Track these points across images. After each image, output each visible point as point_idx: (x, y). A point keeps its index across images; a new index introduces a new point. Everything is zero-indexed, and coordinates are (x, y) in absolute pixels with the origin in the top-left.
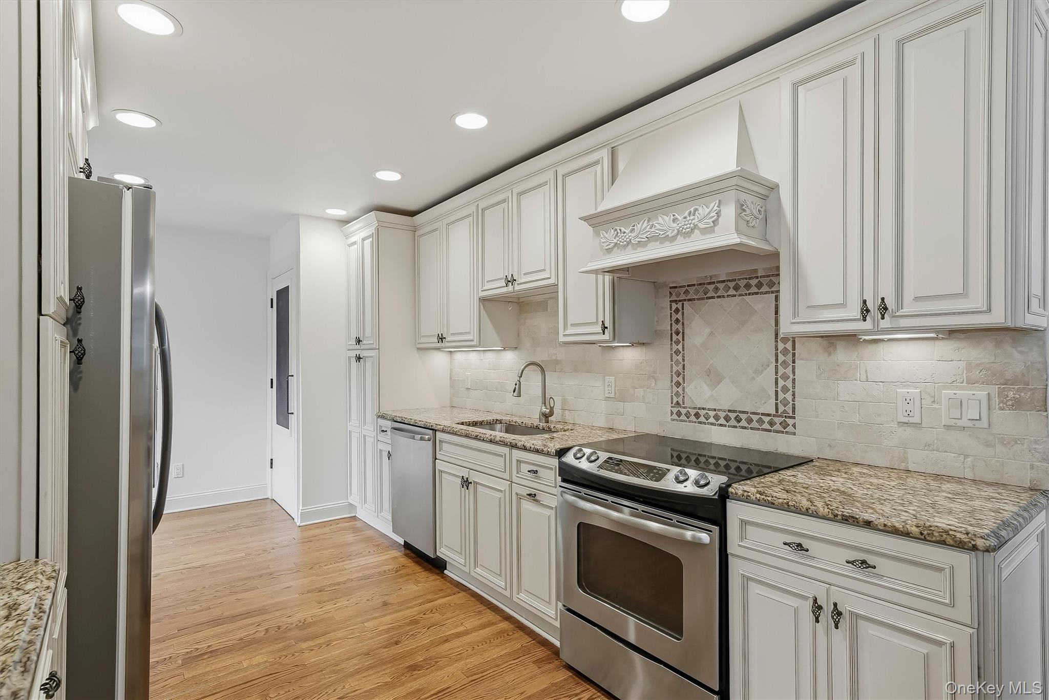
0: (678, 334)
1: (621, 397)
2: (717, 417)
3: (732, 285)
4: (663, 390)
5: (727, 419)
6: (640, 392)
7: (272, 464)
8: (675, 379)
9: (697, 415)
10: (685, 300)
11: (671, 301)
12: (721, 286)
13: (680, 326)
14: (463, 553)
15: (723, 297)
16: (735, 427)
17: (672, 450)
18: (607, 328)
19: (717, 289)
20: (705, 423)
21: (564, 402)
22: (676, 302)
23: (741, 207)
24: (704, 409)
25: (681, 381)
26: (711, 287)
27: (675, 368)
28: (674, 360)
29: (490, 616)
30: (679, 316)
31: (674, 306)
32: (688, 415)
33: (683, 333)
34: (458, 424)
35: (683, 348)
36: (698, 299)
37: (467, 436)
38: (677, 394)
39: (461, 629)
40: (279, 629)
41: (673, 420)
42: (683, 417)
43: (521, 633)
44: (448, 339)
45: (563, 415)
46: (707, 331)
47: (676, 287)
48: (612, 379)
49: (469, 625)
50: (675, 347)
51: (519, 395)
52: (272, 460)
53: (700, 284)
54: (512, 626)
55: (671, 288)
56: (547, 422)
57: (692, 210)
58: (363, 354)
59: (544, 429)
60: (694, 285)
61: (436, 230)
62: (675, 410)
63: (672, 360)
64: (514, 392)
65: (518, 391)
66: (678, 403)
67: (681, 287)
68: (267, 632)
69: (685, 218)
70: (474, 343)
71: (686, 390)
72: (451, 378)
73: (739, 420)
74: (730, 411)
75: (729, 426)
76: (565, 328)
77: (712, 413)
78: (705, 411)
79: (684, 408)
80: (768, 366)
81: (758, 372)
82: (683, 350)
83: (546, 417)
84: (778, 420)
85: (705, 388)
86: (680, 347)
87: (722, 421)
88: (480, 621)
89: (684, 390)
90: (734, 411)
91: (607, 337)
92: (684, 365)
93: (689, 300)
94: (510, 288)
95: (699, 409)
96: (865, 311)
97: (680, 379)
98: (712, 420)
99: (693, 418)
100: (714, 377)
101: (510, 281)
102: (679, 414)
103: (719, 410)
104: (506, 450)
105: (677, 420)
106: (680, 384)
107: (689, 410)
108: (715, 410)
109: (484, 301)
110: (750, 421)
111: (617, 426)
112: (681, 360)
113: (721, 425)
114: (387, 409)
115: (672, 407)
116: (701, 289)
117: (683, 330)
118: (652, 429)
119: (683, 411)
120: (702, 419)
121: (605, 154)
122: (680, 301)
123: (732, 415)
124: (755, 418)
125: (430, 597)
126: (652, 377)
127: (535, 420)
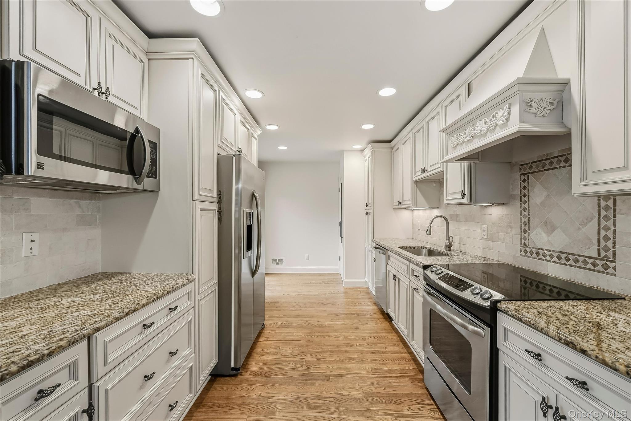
0: (525, 196)
1: (490, 238)
2: (551, 256)
3: (562, 159)
4: (515, 236)
5: (559, 258)
6: (501, 236)
7: (340, 258)
8: (523, 227)
9: (538, 254)
10: (530, 173)
11: (521, 175)
12: (555, 160)
13: (526, 191)
14: (395, 313)
15: (557, 168)
16: (566, 265)
17: (521, 276)
18: (466, 195)
19: (552, 163)
20: (543, 260)
21: (461, 239)
22: (524, 174)
23: (527, 104)
24: (542, 249)
25: (527, 229)
26: (547, 162)
27: (524, 220)
28: (523, 215)
29: (402, 348)
30: (526, 184)
31: (523, 178)
32: (531, 253)
33: (529, 196)
34: (399, 247)
35: (529, 206)
36: (539, 172)
38: (525, 238)
39: (384, 350)
40: (312, 325)
41: (522, 255)
42: (528, 254)
43: (413, 362)
44: (403, 203)
45: (460, 247)
46: (545, 193)
47: (524, 165)
48: (485, 226)
49: (388, 349)
50: (523, 206)
51: (430, 234)
52: (340, 257)
53: (540, 161)
54: (410, 357)
55: (521, 165)
56: (450, 250)
57: (494, 114)
58: (368, 211)
59: (445, 254)
60: (536, 162)
61: (398, 148)
62: (523, 249)
63: (521, 215)
64: (427, 232)
65: (429, 232)
66: (525, 244)
67: (527, 164)
68: (308, 325)
69: (491, 120)
70: (411, 205)
71: (530, 235)
72: (412, 224)
73: (568, 260)
74: (561, 252)
75: (561, 264)
76: (447, 196)
77: (548, 253)
78: (543, 251)
79: (529, 248)
80: (592, 219)
81: (583, 224)
82: (529, 208)
83: (449, 247)
84: (600, 263)
85: (544, 234)
86: (526, 206)
87: (555, 259)
88: (395, 350)
89: (529, 235)
90: (565, 253)
91: (465, 200)
92: (529, 218)
93: (533, 173)
94: (424, 175)
95: (539, 249)
97: (527, 228)
98: (548, 258)
99: (535, 255)
100: (550, 228)
101: (424, 171)
102: (526, 252)
103: (553, 251)
104: (408, 263)
105: (524, 256)
106: (526, 231)
107: (532, 249)
108: (550, 251)
109: (416, 183)
110: (577, 261)
111: (490, 256)
112: (527, 215)
113: (555, 262)
115: (521, 246)
116: (541, 164)
117: (529, 194)
118: (509, 260)
119: (529, 250)
120: (541, 256)
121: (464, 89)
122: (526, 174)
123: (563, 256)
124: (581, 259)
126: (509, 226)
127: (442, 249)
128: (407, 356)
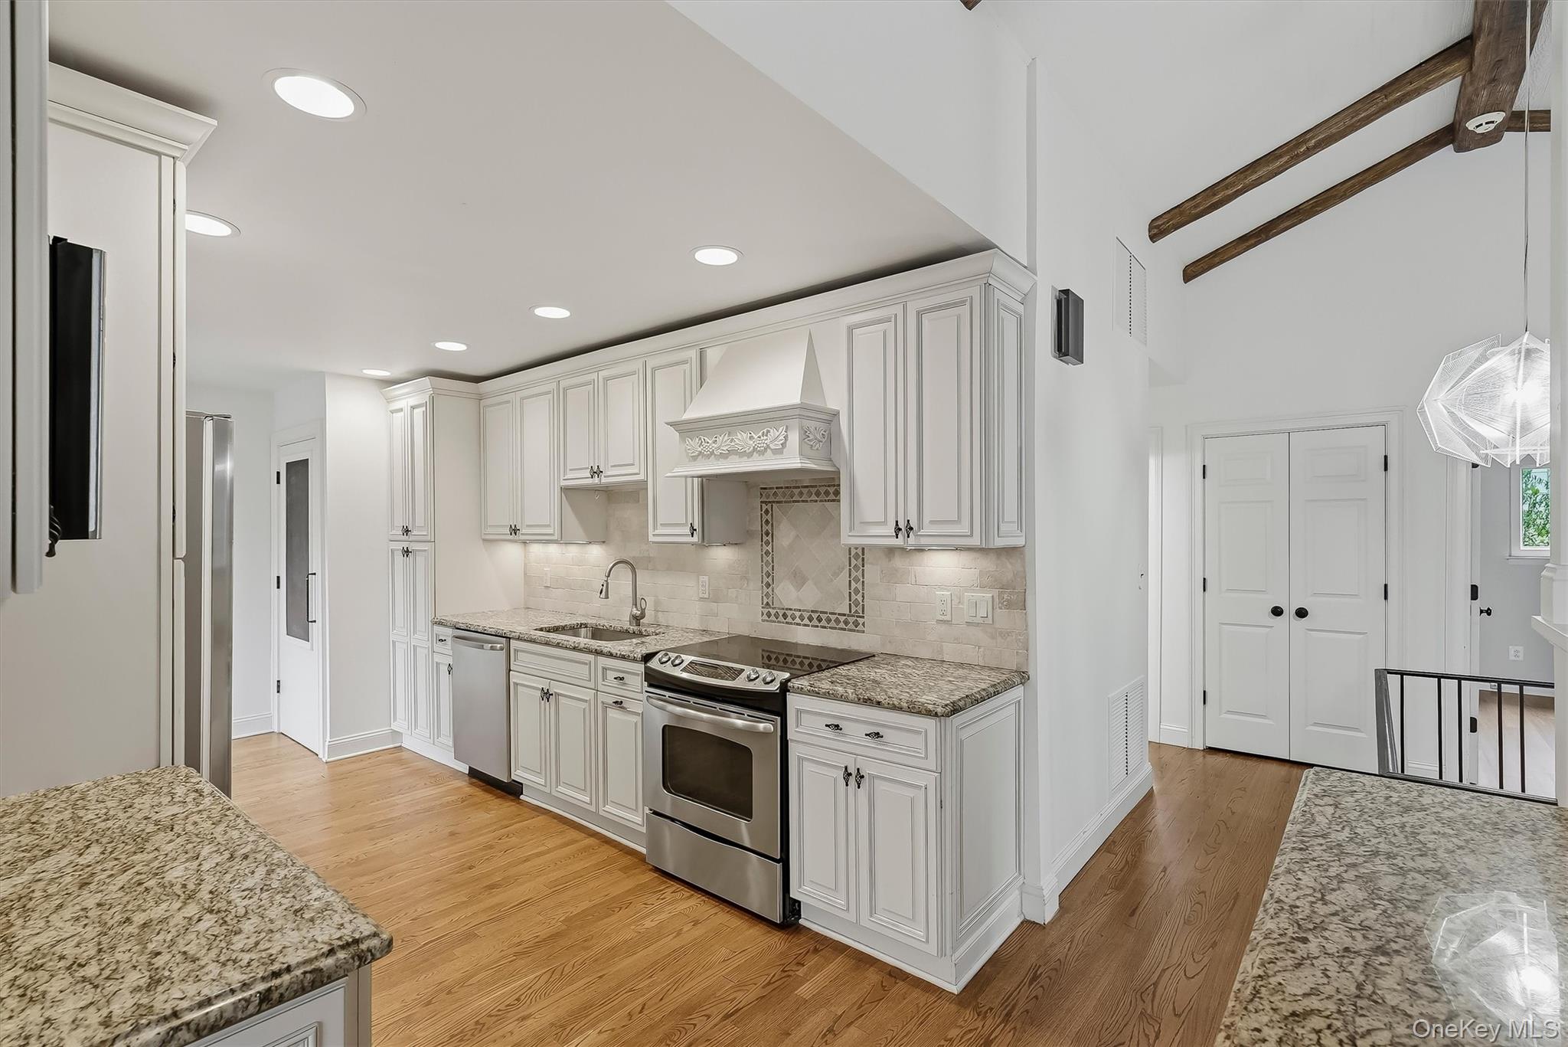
0: (768, 535)
1: (715, 597)
2: (802, 618)
3: (814, 490)
4: (754, 592)
5: (810, 619)
6: (732, 593)
7: (279, 687)
8: (766, 580)
9: (785, 616)
10: (774, 502)
11: (761, 502)
12: (805, 491)
13: (769, 527)
14: (544, 772)
15: (807, 501)
16: (817, 626)
17: (763, 650)
18: (696, 529)
19: (801, 494)
20: (791, 623)
21: (657, 603)
22: (765, 502)
23: (805, 434)
24: (791, 609)
25: (770, 582)
26: (796, 491)
27: (765, 569)
28: (764, 561)
29: (574, 834)
30: (769, 517)
31: (765, 507)
32: (777, 615)
33: (772, 535)
34: (536, 630)
35: (772, 548)
36: (786, 502)
37: (547, 644)
38: (767, 595)
39: (543, 848)
41: (763, 621)
42: (773, 618)
43: (607, 846)
44: (524, 531)
45: (656, 616)
46: (793, 534)
47: (765, 489)
48: (706, 578)
49: (550, 844)
50: (765, 548)
51: (607, 597)
52: (279, 682)
53: (787, 487)
54: (598, 841)
55: (762, 488)
56: (638, 625)
57: (765, 431)
58: (412, 547)
59: (634, 633)
60: (782, 488)
61: (507, 402)
62: (766, 611)
63: (762, 562)
64: (601, 593)
65: (605, 592)
66: (768, 604)
67: (770, 488)
69: (760, 437)
70: (555, 537)
71: (775, 591)
72: (525, 575)
73: (820, 620)
74: (812, 611)
75: (812, 626)
76: (655, 528)
77: (798, 614)
78: (792, 612)
79: (773, 608)
80: (843, 569)
81: (836, 574)
82: (773, 552)
83: (637, 619)
84: (851, 620)
85: (792, 588)
86: (769, 548)
87: (806, 622)
88: (564, 840)
89: (773, 591)
90: (816, 612)
91: (697, 538)
92: (773, 566)
93: (778, 502)
94: (596, 480)
95: (787, 609)
96: (898, 530)
97: (770, 580)
98: (798, 620)
99: (781, 618)
100: (799, 579)
101: (596, 472)
102: (769, 615)
103: (804, 611)
104: (591, 657)
105: (767, 621)
106: (770, 585)
107: (778, 610)
108: (800, 610)
109: (566, 490)
110: (829, 620)
111: (712, 628)
112: (770, 561)
113: (805, 625)
114: (446, 613)
115: (763, 608)
116: (788, 492)
117: (772, 532)
118: (744, 630)
119: (773, 612)
120: (789, 619)
121: (693, 354)
122: (770, 502)
123: (815, 616)
124: (833, 617)
125: (506, 822)
126: (744, 577)
127: (625, 623)
128: (591, 841)
